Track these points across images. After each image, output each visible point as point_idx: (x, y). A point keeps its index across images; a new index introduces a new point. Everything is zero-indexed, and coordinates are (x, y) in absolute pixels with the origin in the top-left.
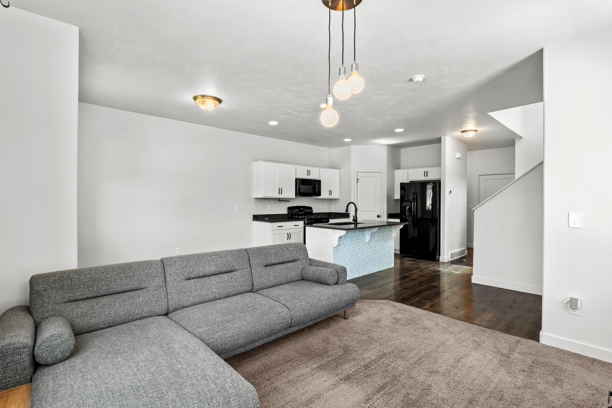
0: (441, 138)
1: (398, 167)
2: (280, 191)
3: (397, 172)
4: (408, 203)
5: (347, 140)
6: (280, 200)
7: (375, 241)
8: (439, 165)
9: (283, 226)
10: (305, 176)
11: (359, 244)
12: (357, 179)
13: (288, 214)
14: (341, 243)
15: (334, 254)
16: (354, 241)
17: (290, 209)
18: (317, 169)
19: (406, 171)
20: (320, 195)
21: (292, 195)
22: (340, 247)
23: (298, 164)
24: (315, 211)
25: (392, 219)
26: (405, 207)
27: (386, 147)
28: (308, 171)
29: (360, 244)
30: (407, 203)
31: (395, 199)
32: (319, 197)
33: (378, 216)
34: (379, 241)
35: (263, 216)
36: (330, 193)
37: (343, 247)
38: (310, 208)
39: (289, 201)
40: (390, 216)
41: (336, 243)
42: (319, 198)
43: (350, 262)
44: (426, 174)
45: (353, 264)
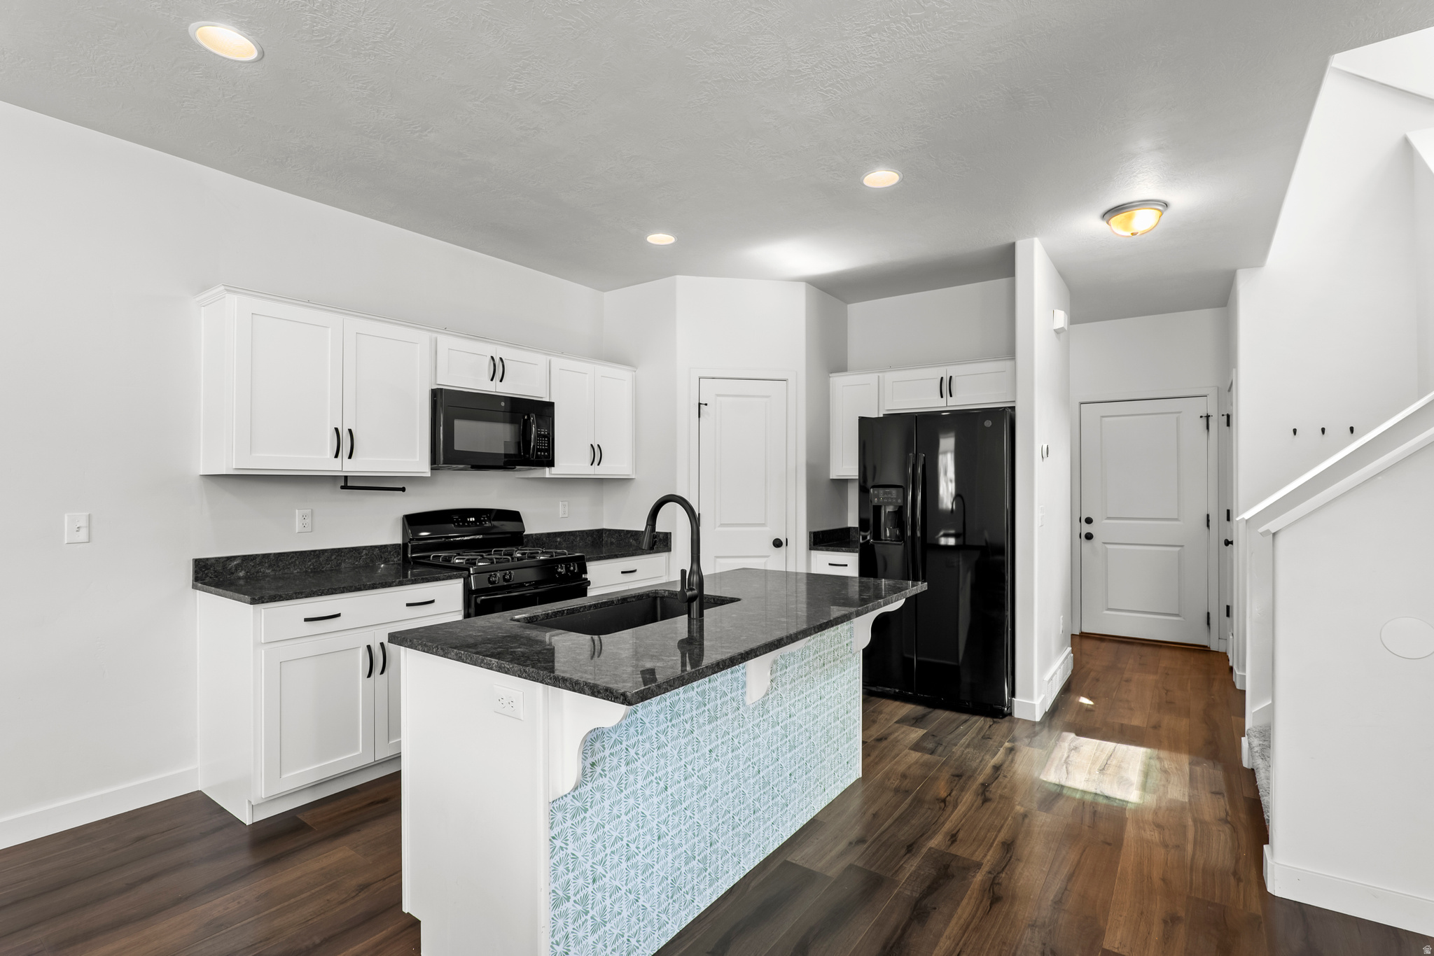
0: (1011, 249)
1: (840, 367)
2: (344, 442)
3: (839, 382)
4: (890, 493)
5: (661, 239)
6: (347, 484)
7: (788, 687)
8: (1011, 354)
9: (338, 615)
10: (477, 381)
11: (714, 724)
12: (700, 404)
13: (405, 545)
14: (607, 752)
15: (558, 843)
16: (687, 716)
17: (413, 521)
18: (541, 359)
19: (871, 378)
20: (551, 463)
21: (417, 461)
22: (601, 781)
23: (446, 330)
24: (533, 526)
25: (827, 550)
26: (877, 509)
27: (802, 289)
28: (497, 361)
29: (719, 722)
30: (885, 493)
31: (834, 480)
32: (548, 472)
33: (777, 543)
34: (806, 681)
35: (261, 563)
36: (597, 454)
37: (623, 769)
38: (515, 516)
39: (403, 489)
40: (821, 540)
41: (568, 771)
42: (548, 475)
43: (665, 846)
44: (946, 387)
45: (684, 848)
